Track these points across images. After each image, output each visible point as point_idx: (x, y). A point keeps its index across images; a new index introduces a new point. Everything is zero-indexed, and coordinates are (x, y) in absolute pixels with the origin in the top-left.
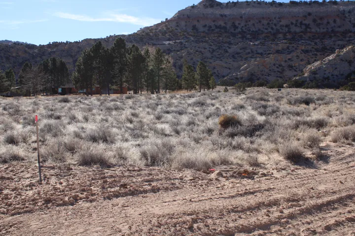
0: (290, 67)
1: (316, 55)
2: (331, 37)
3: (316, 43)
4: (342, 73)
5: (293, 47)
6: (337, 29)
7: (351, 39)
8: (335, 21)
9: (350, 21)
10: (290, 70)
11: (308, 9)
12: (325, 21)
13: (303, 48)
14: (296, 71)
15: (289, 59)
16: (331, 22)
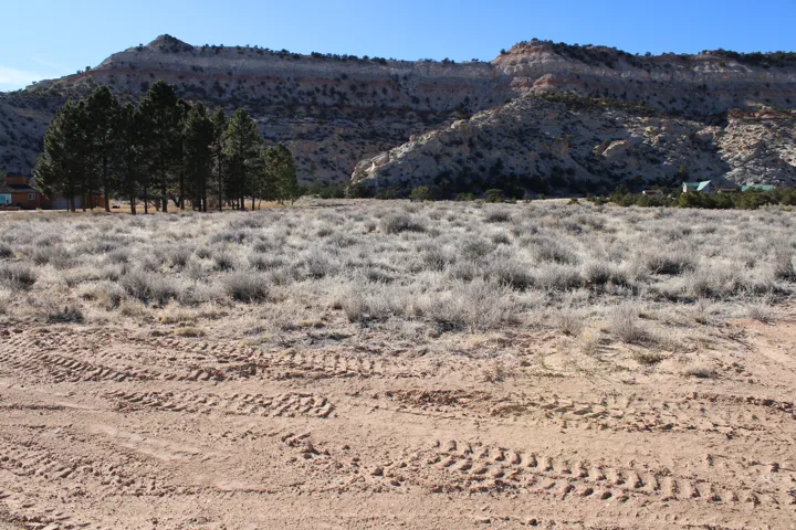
0: (325, 163)
1: (363, 144)
2: (382, 116)
3: (360, 125)
4: (426, 174)
5: (326, 129)
6: (390, 104)
7: (414, 120)
8: (385, 91)
9: (407, 93)
10: (324, 168)
11: (343, 69)
12: (370, 90)
13: (341, 132)
14: (333, 169)
15: (321, 150)
16: (379, 91)
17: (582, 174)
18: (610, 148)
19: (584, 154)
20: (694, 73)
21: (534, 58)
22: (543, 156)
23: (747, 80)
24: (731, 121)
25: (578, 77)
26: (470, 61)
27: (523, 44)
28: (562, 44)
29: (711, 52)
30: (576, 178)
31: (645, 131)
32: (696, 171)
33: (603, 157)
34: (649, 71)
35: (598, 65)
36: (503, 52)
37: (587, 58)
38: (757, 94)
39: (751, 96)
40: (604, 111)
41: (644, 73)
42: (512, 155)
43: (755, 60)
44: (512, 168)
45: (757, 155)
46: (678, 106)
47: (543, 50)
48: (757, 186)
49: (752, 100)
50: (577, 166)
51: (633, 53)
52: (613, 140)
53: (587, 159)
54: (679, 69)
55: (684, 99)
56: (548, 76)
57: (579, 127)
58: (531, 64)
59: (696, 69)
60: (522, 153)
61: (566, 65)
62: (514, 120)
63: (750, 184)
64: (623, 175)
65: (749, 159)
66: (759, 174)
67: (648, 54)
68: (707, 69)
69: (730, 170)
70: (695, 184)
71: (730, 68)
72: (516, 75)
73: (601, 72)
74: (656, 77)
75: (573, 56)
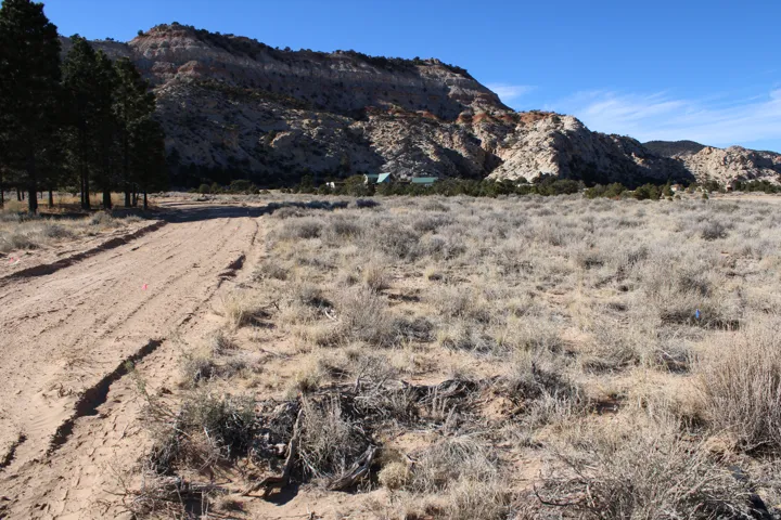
17: (255, 166)
18: (276, 139)
19: (253, 145)
20: (331, 71)
21: (177, 43)
22: (216, 146)
23: (376, 81)
24: (371, 118)
25: (224, 66)
26: (104, 39)
27: (163, 27)
28: (204, 31)
29: (344, 53)
30: (253, 169)
31: (304, 123)
32: (355, 163)
33: (271, 147)
34: (290, 65)
35: (242, 56)
36: (141, 33)
37: (230, 47)
38: (386, 94)
39: (383, 96)
40: (259, 102)
41: (285, 67)
42: (187, 144)
43: (380, 62)
44: (189, 158)
45: (406, 149)
46: (320, 101)
47: (186, 35)
49: (383, 100)
50: (251, 158)
51: (274, 47)
52: (281, 131)
53: (255, 149)
54: (318, 66)
55: (324, 95)
56: (193, 63)
57: (240, 117)
58: (174, 49)
59: (333, 67)
60: (197, 142)
61: (209, 52)
62: (179, 108)
63: (403, 177)
64: (293, 166)
65: (400, 152)
66: (410, 167)
67: (288, 49)
68: (342, 68)
69: (385, 163)
70: (375, 176)
71: (363, 69)
72: (158, 59)
73: (245, 62)
74: (297, 71)
75: (216, 44)
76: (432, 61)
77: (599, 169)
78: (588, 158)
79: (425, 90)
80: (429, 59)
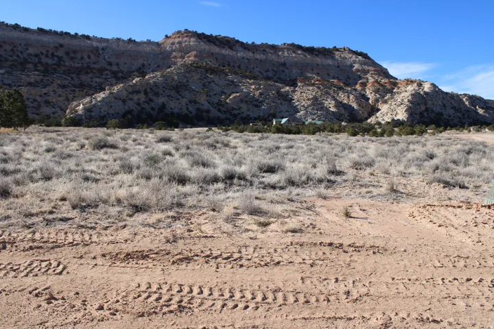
0: (47, 103)
1: (74, 91)
2: (87, 73)
3: (72, 78)
4: (117, 111)
5: (48, 80)
6: (93, 66)
7: (108, 77)
8: (89, 57)
9: (104, 59)
10: (47, 106)
11: (61, 41)
12: (79, 56)
13: (59, 83)
14: (54, 107)
15: (45, 94)
16: (86, 57)
17: (214, 113)
18: (231, 97)
19: (216, 101)
20: (279, 56)
21: (186, 41)
22: (190, 102)
23: (307, 61)
24: (299, 84)
25: (212, 54)
26: (145, 40)
27: (179, 32)
28: (203, 33)
29: (288, 45)
30: (211, 115)
31: (251, 88)
32: (280, 112)
33: (227, 103)
34: (254, 53)
35: (224, 48)
36: (167, 36)
37: (217, 43)
38: (312, 70)
39: (310, 71)
40: (227, 75)
41: (251, 54)
42: (172, 100)
43: (311, 50)
44: (172, 109)
45: (313, 104)
46: (270, 74)
47: (191, 37)
48: (313, 121)
49: (310, 73)
50: (212, 108)
51: (245, 42)
52: (233, 93)
53: (217, 104)
54: (271, 53)
55: (273, 70)
56: (194, 53)
57: (212, 84)
58: (184, 44)
59: (280, 53)
60: (178, 99)
61: (205, 46)
62: (173, 79)
63: (310, 120)
64: (239, 114)
65: (309, 106)
66: (315, 114)
67: (253, 43)
68: (286, 54)
69: (299, 112)
70: (280, 120)
71: (299, 54)
72: (175, 51)
73: (226, 52)
74: (258, 57)
75: (209, 41)
76: (344, 49)
77: (445, 116)
78: (437, 109)
79: (338, 67)
80: (342, 47)
